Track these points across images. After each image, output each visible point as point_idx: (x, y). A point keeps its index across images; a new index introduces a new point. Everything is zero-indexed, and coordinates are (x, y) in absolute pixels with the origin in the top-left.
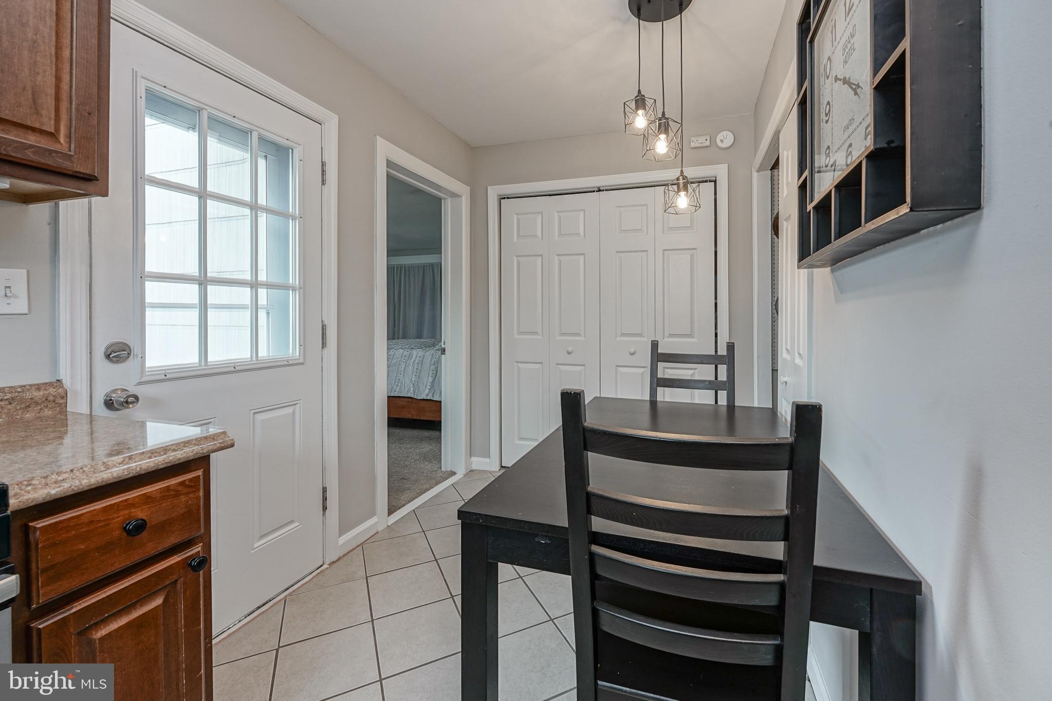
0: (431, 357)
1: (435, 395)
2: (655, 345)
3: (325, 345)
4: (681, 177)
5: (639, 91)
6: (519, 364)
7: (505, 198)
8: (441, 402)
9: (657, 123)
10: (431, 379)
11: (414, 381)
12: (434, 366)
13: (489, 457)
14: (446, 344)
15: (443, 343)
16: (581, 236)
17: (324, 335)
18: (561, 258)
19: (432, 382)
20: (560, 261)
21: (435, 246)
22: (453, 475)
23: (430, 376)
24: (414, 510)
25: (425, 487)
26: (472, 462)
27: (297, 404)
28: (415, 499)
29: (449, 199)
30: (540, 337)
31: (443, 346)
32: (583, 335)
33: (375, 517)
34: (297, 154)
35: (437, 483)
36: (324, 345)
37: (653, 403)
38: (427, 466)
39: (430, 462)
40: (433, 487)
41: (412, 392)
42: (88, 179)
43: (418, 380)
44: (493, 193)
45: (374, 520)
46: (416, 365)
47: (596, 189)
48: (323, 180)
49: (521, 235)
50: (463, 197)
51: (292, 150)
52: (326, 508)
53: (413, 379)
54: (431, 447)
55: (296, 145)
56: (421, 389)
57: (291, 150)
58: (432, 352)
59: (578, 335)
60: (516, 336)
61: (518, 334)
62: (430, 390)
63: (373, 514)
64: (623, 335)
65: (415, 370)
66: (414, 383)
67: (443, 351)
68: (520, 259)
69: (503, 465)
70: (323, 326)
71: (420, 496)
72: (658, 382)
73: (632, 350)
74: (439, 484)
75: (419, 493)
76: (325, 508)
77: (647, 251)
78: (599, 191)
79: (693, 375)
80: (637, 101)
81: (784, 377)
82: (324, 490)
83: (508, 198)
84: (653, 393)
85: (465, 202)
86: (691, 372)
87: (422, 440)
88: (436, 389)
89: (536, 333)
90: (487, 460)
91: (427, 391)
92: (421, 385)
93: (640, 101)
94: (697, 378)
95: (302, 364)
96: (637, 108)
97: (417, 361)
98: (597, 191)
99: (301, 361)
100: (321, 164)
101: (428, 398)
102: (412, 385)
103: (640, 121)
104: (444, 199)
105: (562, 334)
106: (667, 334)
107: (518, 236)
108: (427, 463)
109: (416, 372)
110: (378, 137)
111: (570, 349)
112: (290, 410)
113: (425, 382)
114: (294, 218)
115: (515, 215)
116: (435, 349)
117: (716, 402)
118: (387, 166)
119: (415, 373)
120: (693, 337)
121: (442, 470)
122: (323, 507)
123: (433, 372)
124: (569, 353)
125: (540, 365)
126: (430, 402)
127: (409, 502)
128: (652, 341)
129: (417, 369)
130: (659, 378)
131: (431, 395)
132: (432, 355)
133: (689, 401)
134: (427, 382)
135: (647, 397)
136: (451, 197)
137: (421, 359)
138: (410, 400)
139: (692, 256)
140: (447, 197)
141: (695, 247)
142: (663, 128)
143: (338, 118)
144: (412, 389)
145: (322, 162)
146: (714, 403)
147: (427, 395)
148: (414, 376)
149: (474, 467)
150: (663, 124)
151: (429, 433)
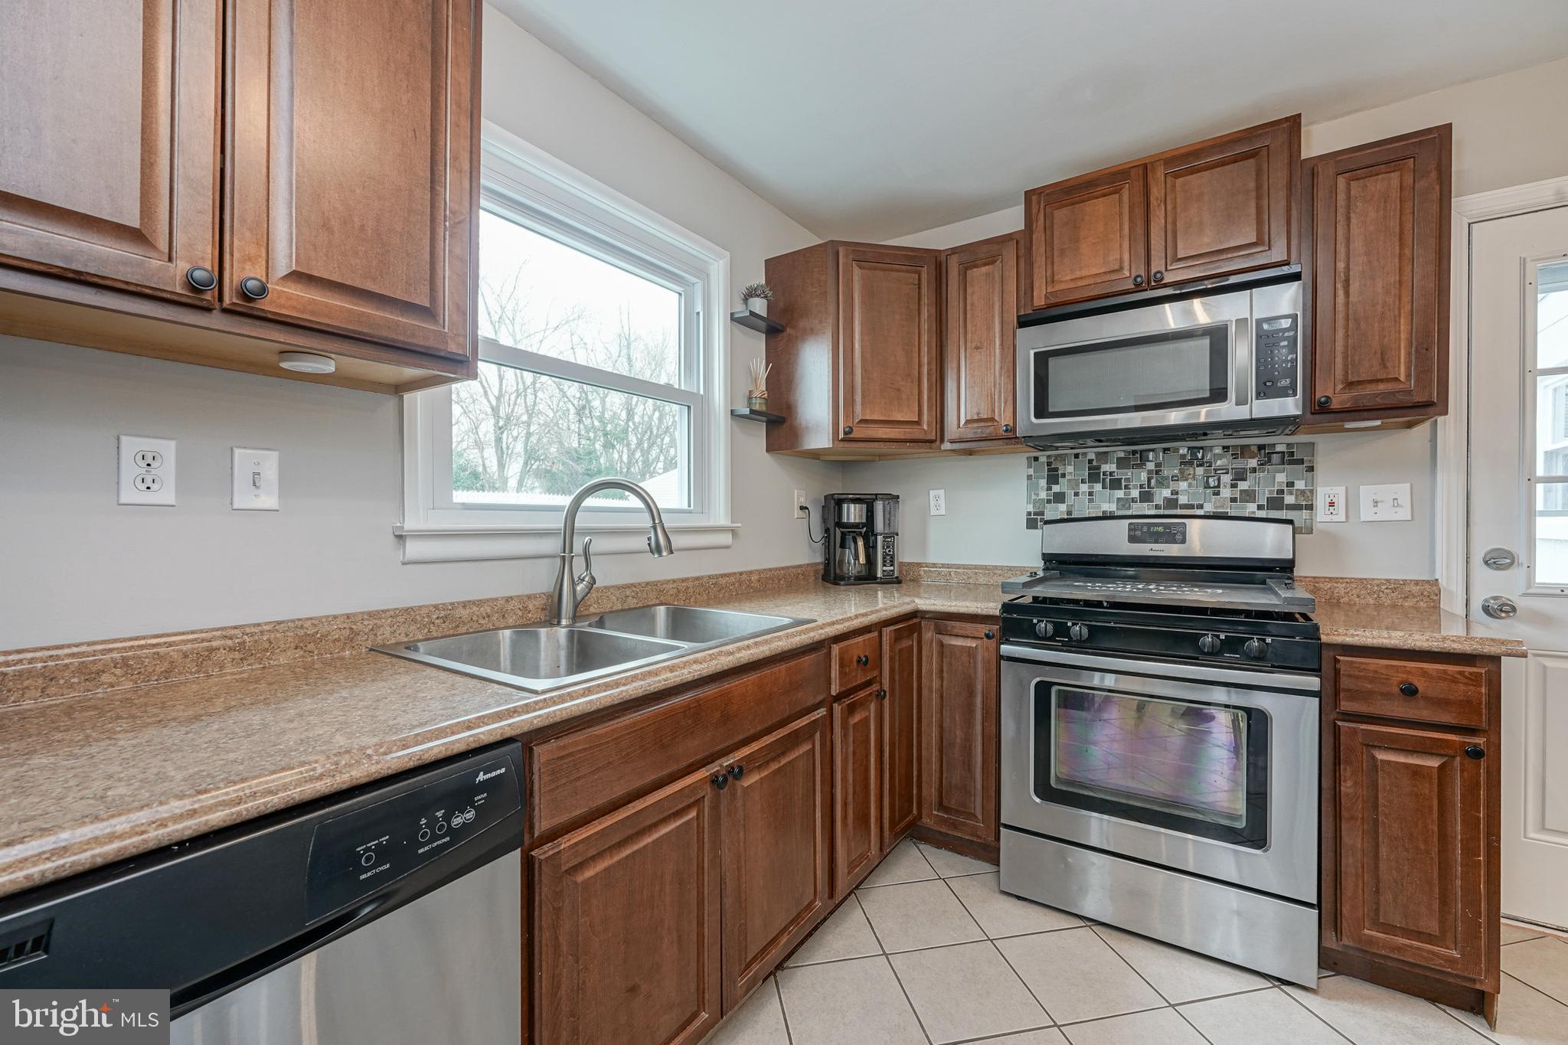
42: (1429, 404)
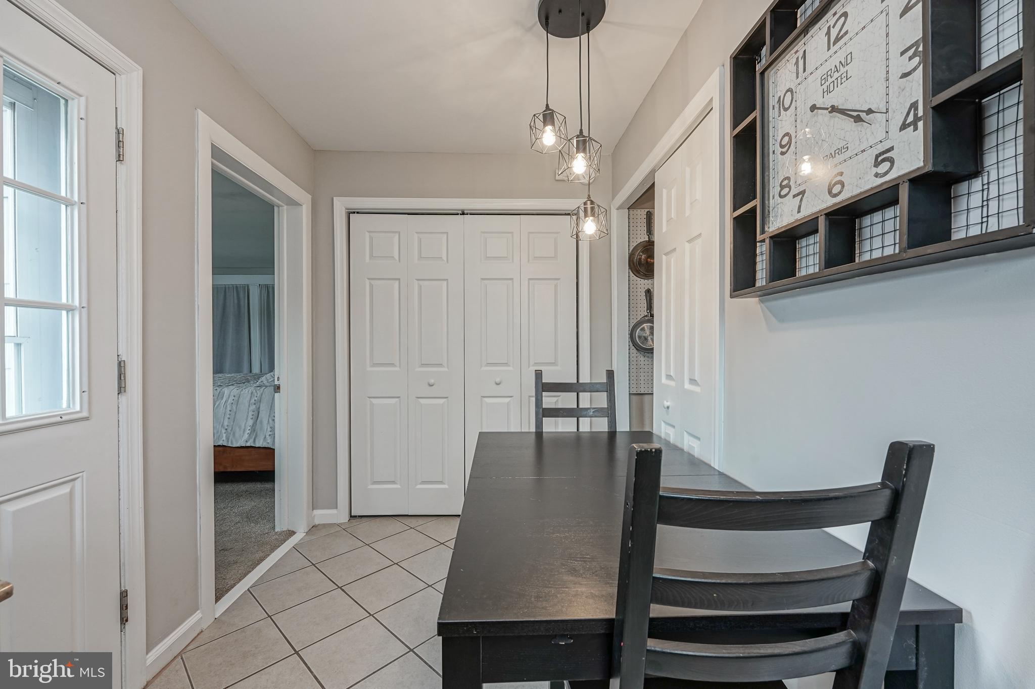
0: (249, 396)
1: (257, 440)
2: (539, 375)
3: (123, 389)
4: (589, 202)
5: (547, 105)
6: (371, 399)
7: (354, 213)
8: (274, 449)
9: (575, 140)
10: (250, 422)
11: (227, 426)
12: (254, 406)
13: (337, 508)
14: (281, 379)
15: (276, 379)
16: (443, 260)
17: (122, 376)
18: (421, 283)
19: (253, 425)
20: (420, 287)
21: (266, 264)
22: (292, 536)
23: (249, 418)
24: (248, 590)
25: (258, 556)
26: (315, 516)
27: (78, 478)
28: (247, 574)
29: (285, 207)
30: (397, 369)
31: (276, 383)
32: (446, 366)
33: (198, 612)
34: (76, 108)
35: (273, 549)
36: (121, 389)
37: (539, 434)
38: (256, 529)
39: (257, 523)
40: (269, 555)
41: (224, 438)
43: (232, 423)
44: (340, 205)
45: (197, 615)
46: (228, 406)
47: (460, 212)
48: (119, 155)
49: (374, 256)
50: (303, 206)
51: (66, 101)
52: (127, 621)
53: (226, 423)
54: (253, 504)
55: (75, 95)
56: (237, 435)
57: (62, 102)
58: (252, 389)
59: (440, 365)
60: (369, 369)
61: (371, 366)
62: (250, 435)
63: (195, 609)
64: (489, 364)
65: (228, 412)
66: (227, 428)
67: (277, 388)
68: (373, 282)
69: (352, 515)
70: (120, 363)
71: (253, 569)
72: (545, 413)
73: (498, 380)
74: (276, 549)
75: (252, 565)
76: (124, 620)
77: (512, 279)
78: (463, 214)
79: (556, 402)
80: (545, 116)
81: (667, 402)
82: (124, 595)
83: (358, 213)
84: (539, 424)
85: (305, 212)
86: (555, 399)
87: (239, 496)
88: (259, 432)
89: (392, 365)
90: (334, 511)
91: (246, 436)
92: (238, 430)
93: (548, 116)
94: (560, 406)
95: (87, 419)
96: (545, 123)
97: (230, 401)
98: (460, 214)
99: (85, 414)
100: (114, 131)
101: (248, 444)
102: (224, 431)
103: (549, 137)
104: (279, 207)
105: (423, 365)
106: (532, 363)
107: (371, 256)
108: (252, 524)
109: (230, 415)
110: (200, 111)
111: (432, 381)
112: (65, 489)
113: (243, 426)
114: (69, 203)
115: (367, 233)
116: (255, 385)
117: (578, 430)
118: (213, 156)
119: (228, 416)
120: (557, 365)
121: (276, 530)
122: (122, 619)
123: (253, 413)
124: (431, 385)
125: (397, 399)
126: (250, 449)
127: (240, 580)
128: (536, 371)
129: (230, 411)
130: (544, 408)
131: (252, 440)
132: (252, 393)
133: (554, 430)
134: (245, 426)
135: (533, 429)
136: (287, 205)
137: (236, 399)
138: (221, 449)
139: (556, 286)
140: (283, 204)
141: (558, 278)
142: (581, 146)
143: (142, 71)
144: (224, 435)
145: (116, 128)
146: (576, 431)
147: (247, 441)
148: (226, 420)
149: (317, 522)
150: (583, 142)
151: (246, 486)
